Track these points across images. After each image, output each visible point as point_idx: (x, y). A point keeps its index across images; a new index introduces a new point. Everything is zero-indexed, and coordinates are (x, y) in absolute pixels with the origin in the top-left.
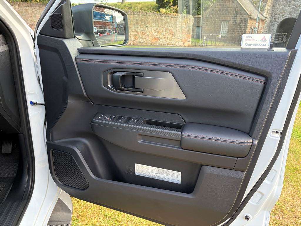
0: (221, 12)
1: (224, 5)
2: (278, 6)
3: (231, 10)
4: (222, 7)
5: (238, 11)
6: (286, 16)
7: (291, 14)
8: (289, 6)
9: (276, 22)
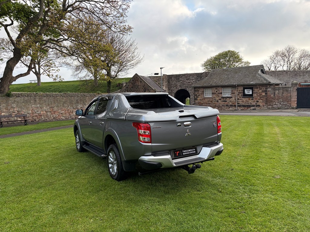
0: (134, 89)
1: (135, 84)
2: (171, 82)
3: (141, 87)
4: (134, 85)
5: (146, 88)
6: (178, 89)
7: (181, 87)
8: (179, 82)
9: (173, 93)
